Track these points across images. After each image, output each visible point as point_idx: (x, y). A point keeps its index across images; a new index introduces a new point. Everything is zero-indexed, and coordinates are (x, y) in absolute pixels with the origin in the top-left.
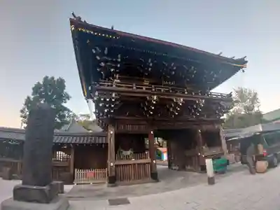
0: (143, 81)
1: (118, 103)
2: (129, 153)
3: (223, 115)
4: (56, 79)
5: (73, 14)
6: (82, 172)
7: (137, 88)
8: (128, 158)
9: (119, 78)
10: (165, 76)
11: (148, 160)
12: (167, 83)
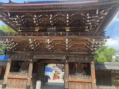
0: (35, 29)
12: (50, 29)
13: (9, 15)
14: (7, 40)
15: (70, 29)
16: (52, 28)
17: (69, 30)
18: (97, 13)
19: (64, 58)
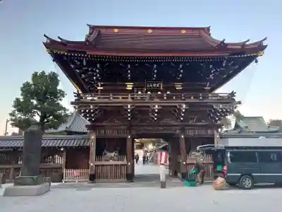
0: (126, 86)
1: (97, 112)
2: (113, 154)
3: (220, 119)
4: (47, 74)
5: (45, 35)
6: (70, 171)
7: (114, 98)
9: (102, 85)
11: (125, 162)
12: (151, 86)
13: (85, 64)
14: (92, 107)
15: (182, 86)
16: (155, 85)
17: (181, 88)
18: (224, 65)
19: (178, 132)
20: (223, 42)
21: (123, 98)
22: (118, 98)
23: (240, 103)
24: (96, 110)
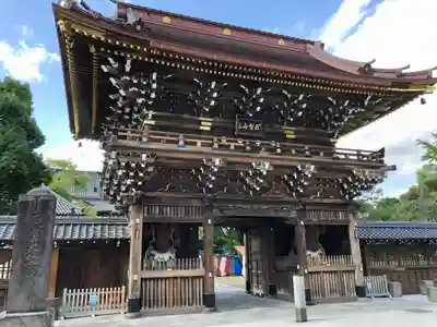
0: (199, 123)
1: (150, 169)
2: (166, 256)
3: (359, 194)
6: (77, 293)
7: (186, 143)
8: (164, 265)
9: (154, 117)
10: (242, 113)
11: (200, 271)
12: (245, 127)
13: (128, 69)
15: (295, 132)
16: (251, 126)
17: (293, 137)
18: (366, 103)
19: (293, 214)
20: (368, 65)
21: (203, 145)
22: (195, 144)
23: (394, 168)
24: (151, 165)
